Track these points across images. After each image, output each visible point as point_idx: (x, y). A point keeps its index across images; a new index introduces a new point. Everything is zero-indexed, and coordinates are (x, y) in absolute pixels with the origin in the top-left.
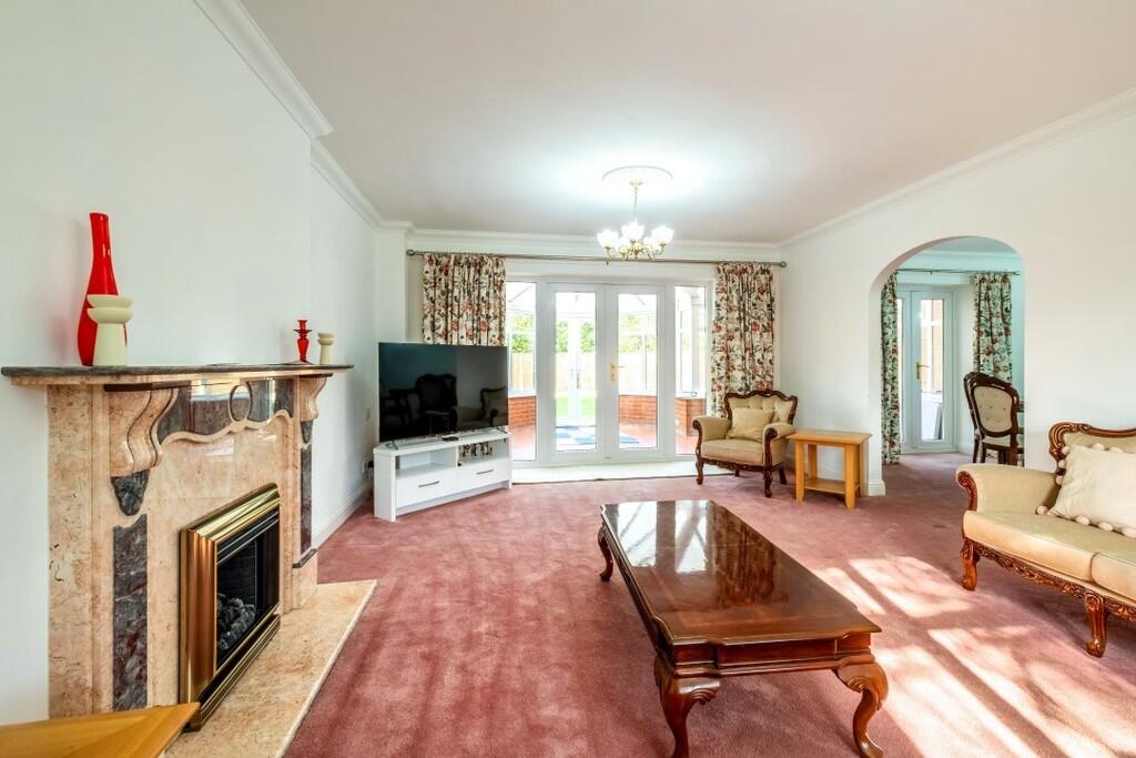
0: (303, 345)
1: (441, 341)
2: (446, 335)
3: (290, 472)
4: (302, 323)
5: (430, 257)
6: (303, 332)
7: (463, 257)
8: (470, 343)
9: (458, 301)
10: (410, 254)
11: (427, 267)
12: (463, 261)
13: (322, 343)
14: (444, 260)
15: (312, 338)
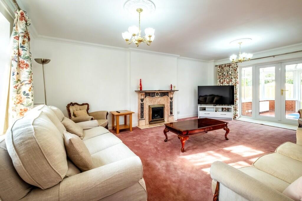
0: (171, 87)
1: (222, 85)
2: (222, 83)
3: (168, 104)
4: (171, 85)
5: (219, 66)
6: (171, 86)
7: (226, 64)
8: (228, 85)
9: (225, 75)
10: (216, 66)
11: (219, 68)
12: (226, 66)
13: (174, 87)
14: (222, 66)
15: (173, 87)
